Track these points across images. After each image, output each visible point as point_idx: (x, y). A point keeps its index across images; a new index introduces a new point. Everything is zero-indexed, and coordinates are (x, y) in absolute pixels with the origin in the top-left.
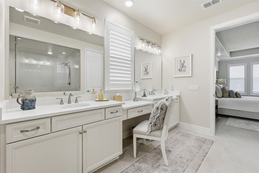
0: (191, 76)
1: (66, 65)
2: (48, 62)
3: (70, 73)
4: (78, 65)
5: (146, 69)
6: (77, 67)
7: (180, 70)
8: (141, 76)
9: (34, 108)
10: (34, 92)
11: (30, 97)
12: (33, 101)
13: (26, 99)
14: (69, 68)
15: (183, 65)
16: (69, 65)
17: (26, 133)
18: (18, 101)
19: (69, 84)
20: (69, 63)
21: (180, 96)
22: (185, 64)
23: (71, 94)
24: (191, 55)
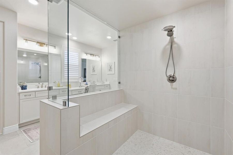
0: (114, 73)
1: (38, 64)
2: (22, 61)
3: (40, 69)
4: (47, 63)
5: (94, 68)
6: (46, 64)
7: (110, 70)
8: (91, 73)
9: (26, 89)
10: (26, 83)
11: (25, 85)
12: (26, 86)
13: (23, 86)
14: (40, 67)
15: (111, 67)
16: (39, 64)
17: (26, 97)
18: (20, 86)
19: (40, 77)
20: (40, 62)
21: (109, 85)
22: (112, 67)
23: (43, 84)
24: (114, 62)
